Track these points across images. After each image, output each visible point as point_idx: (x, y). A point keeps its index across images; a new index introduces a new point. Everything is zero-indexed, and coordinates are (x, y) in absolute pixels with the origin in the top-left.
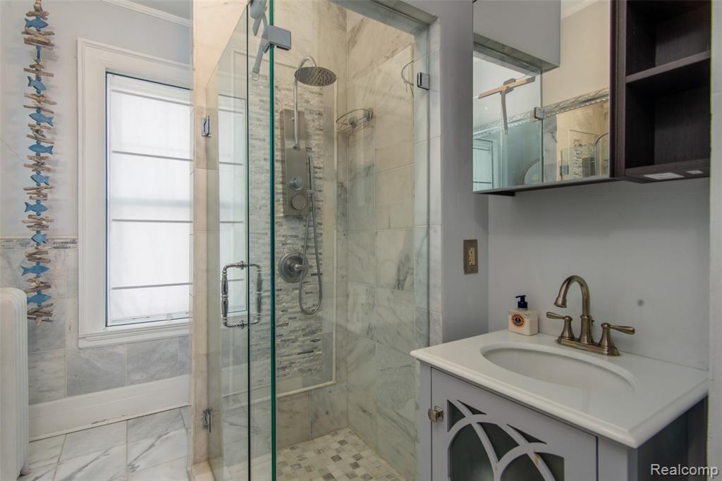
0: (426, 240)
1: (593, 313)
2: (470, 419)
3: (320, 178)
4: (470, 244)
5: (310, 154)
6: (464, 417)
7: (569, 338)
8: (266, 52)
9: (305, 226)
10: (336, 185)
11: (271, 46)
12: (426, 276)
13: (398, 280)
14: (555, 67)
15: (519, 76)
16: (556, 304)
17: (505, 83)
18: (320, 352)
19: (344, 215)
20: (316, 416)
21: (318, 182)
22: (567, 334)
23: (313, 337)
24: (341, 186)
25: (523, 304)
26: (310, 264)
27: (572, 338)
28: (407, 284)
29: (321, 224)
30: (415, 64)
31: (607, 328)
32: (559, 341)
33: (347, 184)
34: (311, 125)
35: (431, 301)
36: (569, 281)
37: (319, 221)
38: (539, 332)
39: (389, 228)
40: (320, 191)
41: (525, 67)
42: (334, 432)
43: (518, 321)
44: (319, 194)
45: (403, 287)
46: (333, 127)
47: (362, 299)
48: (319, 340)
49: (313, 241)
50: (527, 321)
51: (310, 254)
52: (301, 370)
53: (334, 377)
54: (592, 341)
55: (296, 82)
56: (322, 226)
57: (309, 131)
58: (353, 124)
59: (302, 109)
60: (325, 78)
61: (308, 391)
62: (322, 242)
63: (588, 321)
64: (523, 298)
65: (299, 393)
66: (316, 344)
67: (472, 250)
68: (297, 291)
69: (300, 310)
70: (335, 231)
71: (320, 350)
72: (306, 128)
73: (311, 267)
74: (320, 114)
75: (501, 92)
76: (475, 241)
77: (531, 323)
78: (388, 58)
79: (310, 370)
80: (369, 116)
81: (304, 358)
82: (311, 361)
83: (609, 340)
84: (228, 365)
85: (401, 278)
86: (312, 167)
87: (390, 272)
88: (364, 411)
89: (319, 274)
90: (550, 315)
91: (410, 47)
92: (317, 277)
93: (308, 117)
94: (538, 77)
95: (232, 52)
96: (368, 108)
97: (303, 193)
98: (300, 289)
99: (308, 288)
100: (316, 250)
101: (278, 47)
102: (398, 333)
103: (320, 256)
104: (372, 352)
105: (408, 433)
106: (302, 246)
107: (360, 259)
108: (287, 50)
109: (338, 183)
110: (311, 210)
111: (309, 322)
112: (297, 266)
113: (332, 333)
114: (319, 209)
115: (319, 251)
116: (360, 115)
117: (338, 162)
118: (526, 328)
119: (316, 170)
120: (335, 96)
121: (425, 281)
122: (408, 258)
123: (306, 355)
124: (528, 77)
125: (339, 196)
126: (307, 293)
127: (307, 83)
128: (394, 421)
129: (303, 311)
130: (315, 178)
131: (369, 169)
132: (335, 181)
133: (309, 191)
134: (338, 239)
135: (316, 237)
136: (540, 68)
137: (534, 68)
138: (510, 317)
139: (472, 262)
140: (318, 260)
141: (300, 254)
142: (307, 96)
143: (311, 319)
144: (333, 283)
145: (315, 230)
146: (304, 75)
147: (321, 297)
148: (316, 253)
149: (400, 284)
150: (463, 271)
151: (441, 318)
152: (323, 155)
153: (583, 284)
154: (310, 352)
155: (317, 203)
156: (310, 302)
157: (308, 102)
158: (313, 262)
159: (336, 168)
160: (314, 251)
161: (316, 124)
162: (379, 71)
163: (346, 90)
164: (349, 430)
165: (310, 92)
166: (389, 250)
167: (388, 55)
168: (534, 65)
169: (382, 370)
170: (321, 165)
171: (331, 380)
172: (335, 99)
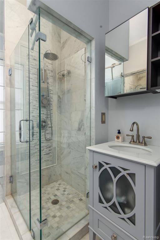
0: (90, 113)
1: (140, 134)
2: (106, 167)
3: (52, 94)
4: (103, 114)
5: (48, 85)
6: (104, 166)
7: (133, 141)
8: (37, 41)
9: (46, 110)
10: (57, 96)
11: (39, 39)
12: (90, 124)
13: (79, 128)
14: (128, 60)
15: (117, 62)
16: (130, 130)
17: (112, 65)
18: (52, 154)
19: (60, 107)
20: (51, 176)
21: (51, 95)
22: (132, 140)
23: (49, 149)
24: (59, 97)
25: (119, 132)
26: (48, 123)
27: (134, 142)
28: (82, 129)
29: (52, 110)
30: (86, 54)
31: (144, 137)
32: (130, 143)
33: (61, 96)
34: (49, 75)
35: (91, 132)
36: (134, 123)
37: (51, 109)
38: (124, 141)
39: (76, 110)
40: (52, 98)
41: (119, 60)
42: (56, 181)
43: (118, 138)
44: (51, 99)
45: (80, 130)
46: (56, 76)
47: (66, 135)
48: (51, 150)
49: (49, 116)
50: (120, 138)
51: (48, 120)
52: (45, 160)
53: (56, 163)
54: (140, 142)
55: (44, 58)
56: (52, 111)
57: (48, 77)
58: (63, 75)
59: (46, 69)
60: (55, 57)
61: (48, 168)
62: (52, 116)
63: (138, 136)
64: (119, 130)
65: (45, 168)
66: (50, 151)
67: (104, 116)
68: (44, 133)
69: (45, 139)
70: (57, 112)
71: (52, 153)
72: (47, 76)
73: (49, 124)
74: (52, 71)
75: (111, 67)
76: (105, 113)
77: (122, 138)
78: (75, 53)
79: (48, 160)
80: (69, 73)
81: (46, 156)
82: (48, 157)
83: (144, 141)
84: (19, 161)
85: (80, 127)
86: (49, 90)
87: (76, 125)
88: (67, 173)
89: (52, 127)
90: (127, 135)
91: (84, 48)
92: (51, 128)
93: (48, 72)
94: (122, 63)
95: (20, 46)
96: (68, 70)
97: (46, 98)
98: (45, 132)
99: (47, 132)
100: (51, 119)
101: (42, 40)
102: (79, 146)
103: (52, 121)
104: (70, 153)
105: (82, 178)
106: (46, 117)
107: (65, 122)
108: (45, 41)
109: (58, 96)
110: (49, 104)
111: (48, 143)
112: (44, 124)
113: (56, 147)
114: (52, 104)
115: (52, 119)
116: (66, 72)
117: (58, 89)
118: (120, 140)
119: (51, 91)
120: (57, 65)
121: (89, 126)
122: (82, 121)
123: (47, 155)
124: (119, 63)
125: (58, 100)
126: (47, 134)
127: (48, 59)
128: (77, 175)
129: (46, 140)
130: (50, 93)
131: (69, 91)
132: (57, 95)
133: (48, 98)
134: (58, 115)
135: (50, 114)
136: (123, 60)
137: (121, 60)
138: (115, 137)
139: (104, 120)
140: (51, 122)
141: (45, 120)
142: (47, 64)
143: (49, 142)
144: (56, 130)
145: (50, 112)
146: (47, 56)
147: (52, 135)
148: (51, 120)
149: (79, 129)
150: (101, 123)
151: (94, 137)
152: (53, 86)
153: (137, 125)
154: (48, 154)
155: (51, 102)
156: (48, 136)
157: (47, 66)
158: (49, 123)
159: (57, 90)
160: (50, 119)
161: (51, 74)
162: (73, 57)
163: (61, 64)
164: (61, 180)
165: (48, 63)
166: (75, 118)
167: (76, 52)
168: (122, 59)
169: (73, 159)
170: (52, 89)
171: (55, 163)
172: (57, 67)
